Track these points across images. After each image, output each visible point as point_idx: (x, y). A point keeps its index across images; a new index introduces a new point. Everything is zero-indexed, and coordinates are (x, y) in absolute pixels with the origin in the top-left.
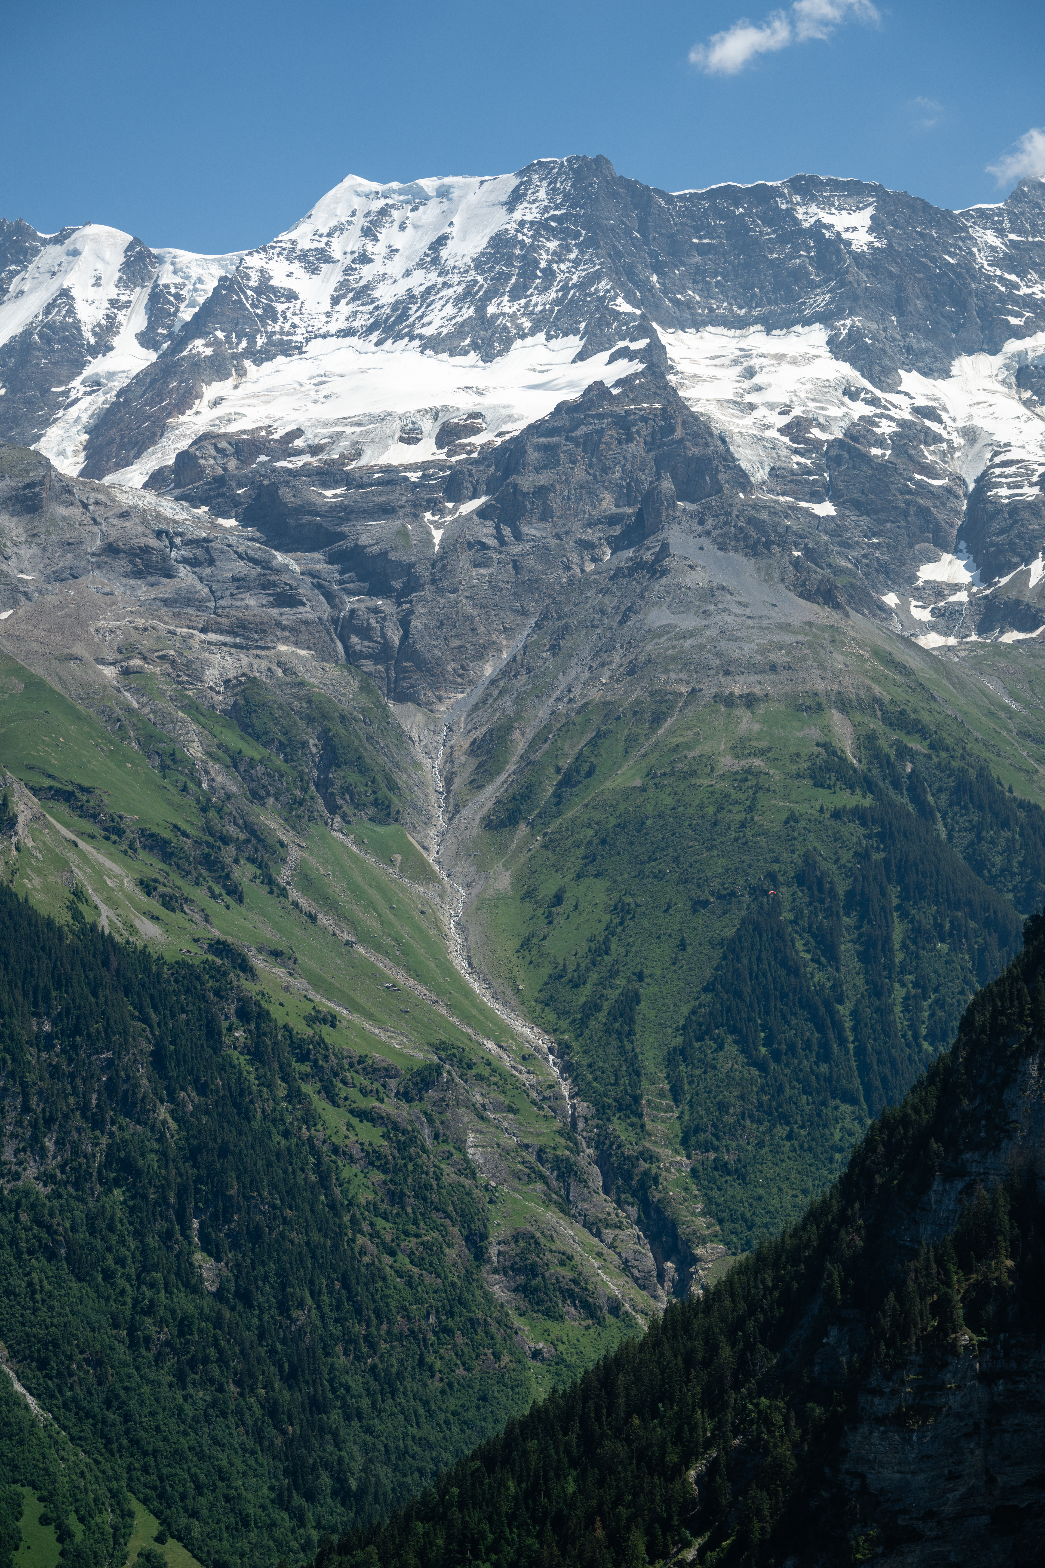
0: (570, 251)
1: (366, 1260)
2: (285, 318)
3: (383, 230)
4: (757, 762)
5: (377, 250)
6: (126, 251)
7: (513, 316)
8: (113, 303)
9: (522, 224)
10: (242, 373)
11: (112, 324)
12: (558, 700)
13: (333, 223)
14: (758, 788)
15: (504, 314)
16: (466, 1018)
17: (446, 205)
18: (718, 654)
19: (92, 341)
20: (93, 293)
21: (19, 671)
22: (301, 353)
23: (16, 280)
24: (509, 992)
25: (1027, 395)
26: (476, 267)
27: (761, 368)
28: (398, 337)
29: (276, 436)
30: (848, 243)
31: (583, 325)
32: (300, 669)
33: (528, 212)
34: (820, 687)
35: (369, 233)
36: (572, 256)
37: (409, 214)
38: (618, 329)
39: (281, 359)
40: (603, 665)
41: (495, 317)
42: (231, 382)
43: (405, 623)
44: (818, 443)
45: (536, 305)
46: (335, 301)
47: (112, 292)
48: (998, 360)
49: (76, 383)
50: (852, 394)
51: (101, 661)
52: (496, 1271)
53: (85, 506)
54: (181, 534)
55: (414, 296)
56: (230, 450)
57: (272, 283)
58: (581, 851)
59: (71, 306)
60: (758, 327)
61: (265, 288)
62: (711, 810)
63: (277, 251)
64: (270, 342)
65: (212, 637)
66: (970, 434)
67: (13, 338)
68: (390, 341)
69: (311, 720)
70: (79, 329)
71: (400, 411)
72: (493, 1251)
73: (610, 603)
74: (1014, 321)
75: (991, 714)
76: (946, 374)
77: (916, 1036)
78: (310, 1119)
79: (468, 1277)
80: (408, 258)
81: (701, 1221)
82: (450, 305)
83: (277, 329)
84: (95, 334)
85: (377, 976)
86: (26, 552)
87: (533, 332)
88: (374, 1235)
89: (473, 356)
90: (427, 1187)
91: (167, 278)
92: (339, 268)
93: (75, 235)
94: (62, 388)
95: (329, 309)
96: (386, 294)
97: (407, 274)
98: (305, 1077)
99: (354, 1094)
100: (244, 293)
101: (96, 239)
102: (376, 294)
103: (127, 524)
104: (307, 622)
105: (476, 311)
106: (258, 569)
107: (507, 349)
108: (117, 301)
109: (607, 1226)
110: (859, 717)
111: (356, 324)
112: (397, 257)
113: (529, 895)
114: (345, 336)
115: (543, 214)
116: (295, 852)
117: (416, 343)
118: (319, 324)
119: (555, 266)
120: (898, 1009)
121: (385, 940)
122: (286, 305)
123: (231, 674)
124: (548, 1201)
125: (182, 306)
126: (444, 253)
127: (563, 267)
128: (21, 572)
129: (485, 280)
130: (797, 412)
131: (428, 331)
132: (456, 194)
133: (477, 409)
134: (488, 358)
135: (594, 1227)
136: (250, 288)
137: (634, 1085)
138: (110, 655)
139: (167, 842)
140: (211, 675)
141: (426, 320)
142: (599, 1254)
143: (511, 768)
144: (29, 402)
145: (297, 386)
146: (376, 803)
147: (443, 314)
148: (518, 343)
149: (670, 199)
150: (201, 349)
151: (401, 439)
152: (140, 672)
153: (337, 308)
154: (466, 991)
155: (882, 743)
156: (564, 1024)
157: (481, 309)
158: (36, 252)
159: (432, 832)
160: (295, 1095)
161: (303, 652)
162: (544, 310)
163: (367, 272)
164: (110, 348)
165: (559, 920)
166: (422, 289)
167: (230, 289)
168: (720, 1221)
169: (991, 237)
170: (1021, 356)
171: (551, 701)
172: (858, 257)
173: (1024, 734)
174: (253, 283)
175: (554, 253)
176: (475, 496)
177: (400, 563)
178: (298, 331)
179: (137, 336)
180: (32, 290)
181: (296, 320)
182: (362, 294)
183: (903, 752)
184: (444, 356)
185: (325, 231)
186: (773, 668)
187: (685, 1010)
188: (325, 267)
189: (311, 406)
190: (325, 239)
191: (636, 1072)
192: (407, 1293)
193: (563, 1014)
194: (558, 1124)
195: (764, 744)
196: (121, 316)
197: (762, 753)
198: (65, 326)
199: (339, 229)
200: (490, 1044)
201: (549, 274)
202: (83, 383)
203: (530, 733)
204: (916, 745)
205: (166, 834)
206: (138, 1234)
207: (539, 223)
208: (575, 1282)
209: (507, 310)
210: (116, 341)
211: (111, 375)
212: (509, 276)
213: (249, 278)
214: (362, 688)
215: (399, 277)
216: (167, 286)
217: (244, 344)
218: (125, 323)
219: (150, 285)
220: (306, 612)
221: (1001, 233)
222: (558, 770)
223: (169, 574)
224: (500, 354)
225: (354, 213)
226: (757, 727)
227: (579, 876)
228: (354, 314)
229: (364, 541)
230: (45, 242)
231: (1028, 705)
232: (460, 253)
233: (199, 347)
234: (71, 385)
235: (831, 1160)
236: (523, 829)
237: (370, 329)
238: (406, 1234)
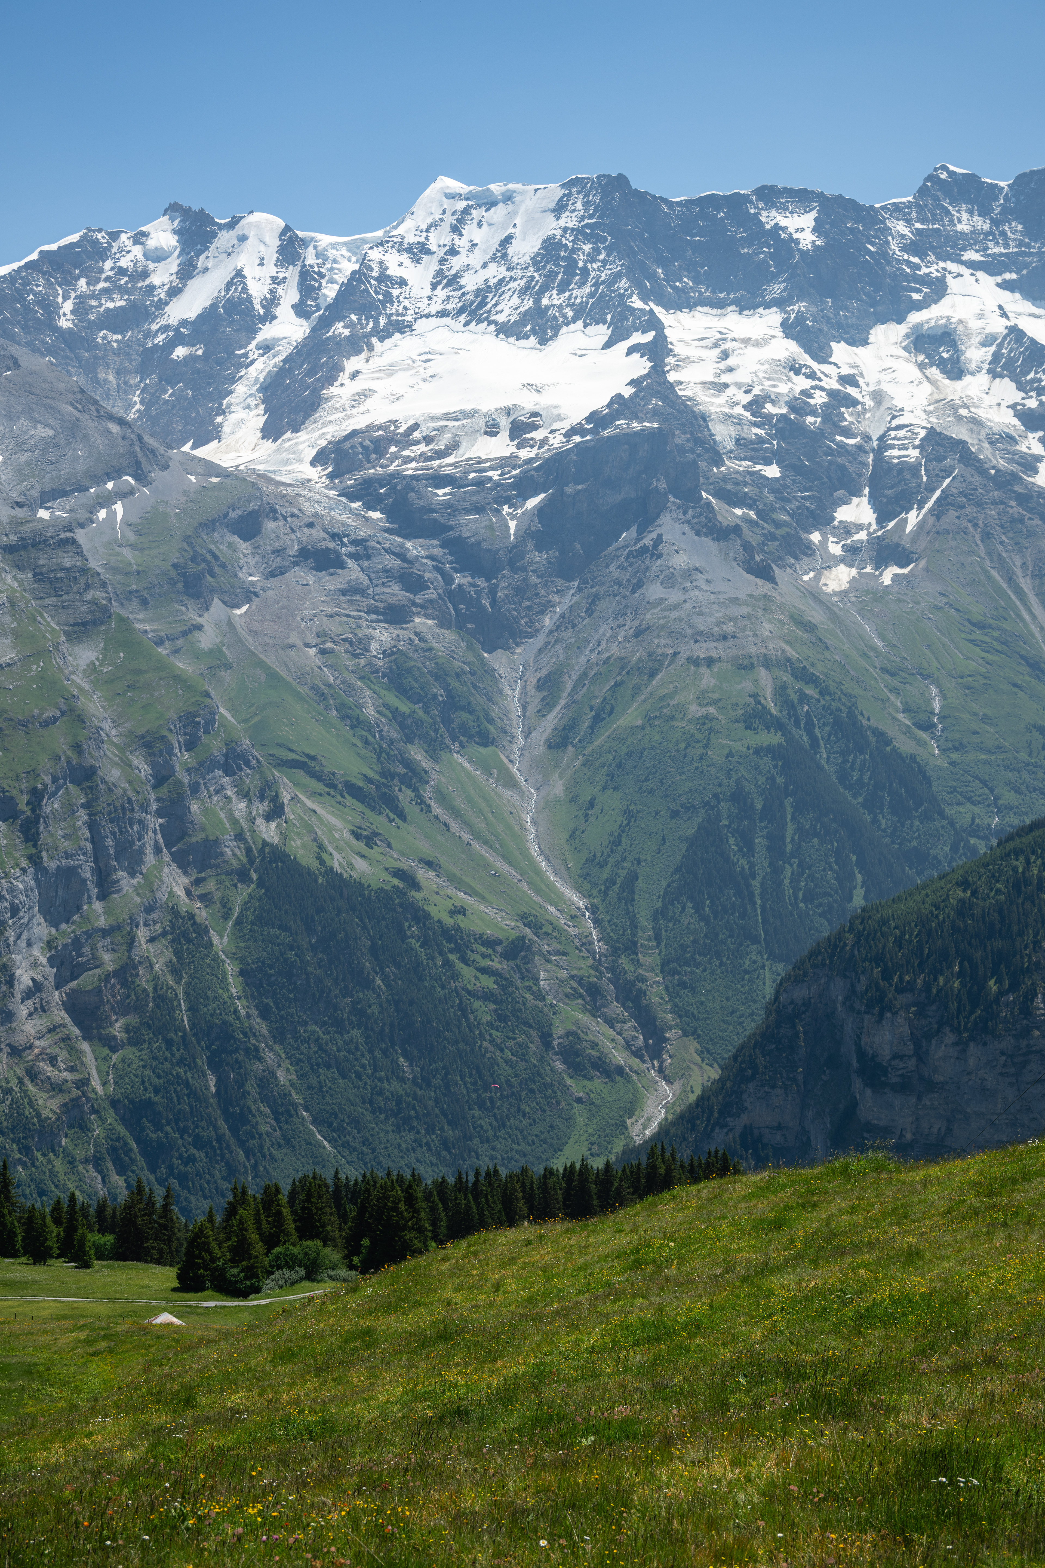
0: (600, 253)
1: (488, 1055)
2: (399, 302)
3: (466, 227)
4: (712, 710)
5: (462, 243)
6: (280, 235)
7: (560, 307)
8: (274, 279)
9: (565, 230)
10: (371, 348)
11: (275, 297)
12: (592, 651)
13: (429, 220)
14: (711, 730)
15: (553, 306)
16: (538, 891)
17: (510, 207)
18: (691, 626)
19: (261, 312)
20: (258, 272)
21: (261, 664)
22: (412, 331)
23: (202, 257)
24: (563, 869)
25: (921, 358)
26: (534, 265)
27: (734, 351)
28: (480, 321)
29: (401, 430)
30: (797, 242)
31: (609, 317)
32: (429, 636)
33: (570, 220)
34: (753, 650)
35: (456, 229)
36: (601, 257)
37: (484, 214)
38: (634, 322)
39: (397, 335)
40: (619, 627)
41: (548, 308)
42: (363, 355)
43: (492, 592)
44: (770, 416)
45: (576, 298)
46: (434, 287)
47: (273, 270)
48: (902, 329)
49: (252, 346)
50: (795, 369)
51: (307, 645)
52: (557, 1054)
53: (285, 519)
54: (347, 536)
55: (489, 287)
56: (371, 446)
57: (388, 272)
58: (604, 771)
59: (245, 284)
60: (733, 308)
61: (383, 277)
62: (682, 746)
63: (390, 244)
64: (389, 323)
65: (374, 616)
66: (878, 396)
67: (205, 310)
68: (474, 323)
69: (437, 678)
70: (251, 303)
71: (484, 408)
72: (555, 1043)
73: (625, 576)
74: (916, 296)
75: (865, 655)
76: (865, 342)
77: (796, 898)
78: (455, 976)
79: (542, 1059)
80: (485, 251)
81: (669, 1016)
82: (515, 296)
83: (394, 311)
84: (263, 306)
85: (486, 866)
86: (251, 561)
87: (574, 320)
88: (492, 1041)
89: (533, 341)
90: (520, 1011)
91: (311, 259)
92: (436, 258)
93: (243, 222)
94: (243, 351)
95: (429, 293)
96: (471, 282)
97: (485, 266)
98: (451, 951)
99: (478, 958)
100: (369, 282)
101: (257, 226)
102: (463, 282)
103: (313, 531)
104: (431, 601)
105: (534, 302)
106: (399, 562)
107: (556, 335)
108: (277, 278)
109: (618, 1022)
110: (777, 672)
111: (450, 307)
112: (477, 250)
113: (574, 800)
114: (442, 317)
115: (580, 222)
116: (434, 775)
117: (492, 328)
118: (423, 306)
119: (589, 265)
120: (787, 882)
121: (489, 837)
122: (399, 290)
123: (387, 646)
124: (584, 1010)
125: (324, 282)
126: (510, 251)
127: (595, 266)
128: (251, 575)
129: (540, 276)
130: (756, 391)
131: (501, 318)
132: (518, 199)
133: (536, 409)
134: (543, 342)
135: (610, 1022)
136: (373, 278)
137: (634, 935)
138: (312, 640)
139: (360, 789)
140: (374, 647)
141: (499, 308)
142: (613, 1040)
143: (563, 702)
144: (219, 363)
145: (410, 362)
146: (479, 733)
147: (511, 304)
148: (564, 329)
149: (670, 204)
150: (341, 330)
151: (486, 433)
152: (332, 651)
153: (435, 292)
154: (537, 871)
155: (790, 691)
156: (595, 892)
157: (537, 301)
158: (214, 235)
159: (515, 748)
160: (447, 964)
161: (430, 622)
162: (582, 302)
163: (456, 263)
164: (274, 317)
165: (592, 819)
166: (495, 280)
167: (360, 281)
168: (680, 1016)
169: (901, 227)
170: (917, 327)
171: (587, 652)
172: (804, 253)
173: (884, 670)
174: (375, 274)
175: (588, 255)
176: (535, 494)
177: (489, 550)
178: (409, 312)
179: (293, 306)
180: (215, 266)
181: (406, 303)
182: (453, 281)
183: (803, 698)
184: (512, 340)
185: (424, 227)
186: (725, 638)
187: (664, 883)
188: (426, 258)
189: (421, 383)
190: (424, 234)
191: (634, 926)
192: (510, 1072)
193: (594, 885)
194: (591, 961)
195: (716, 696)
196: (280, 291)
197: (714, 703)
198: (241, 301)
199: (434, 225)
200: (552, 909)
201: (585, 272)
202: (258, 347)
203: (575, 677)
204: (810, 691)
205: (360, 783)
206: (371, 1051)
207: (577, 229)
208: (599, 1058)
209: (556, 302)
210: (278, 311)
211: (276, 341)
212: (557, 274)
213: (372, 270)
214: (468, 647)
215: (478, 268)
216: (312, 266)
217: (371, 325)
218: (283, 295)
219: (299, 263)
220: (431, 594)
221: (909, 222)
222: (591, 709)
223: (342, 566)
224: (551, 338)
225: (444, 212)
226: (713, 682)
227: (604, 788)
228: (448, 298)
229: (465, 534)
230: (221, 227)
231: (890, 645)
232: (522, 252)
233: (340, 329)
234: (249, 348)
235: (743, 979)
236: (570, 750)
237: (460, 312)
238: (509, 1038)
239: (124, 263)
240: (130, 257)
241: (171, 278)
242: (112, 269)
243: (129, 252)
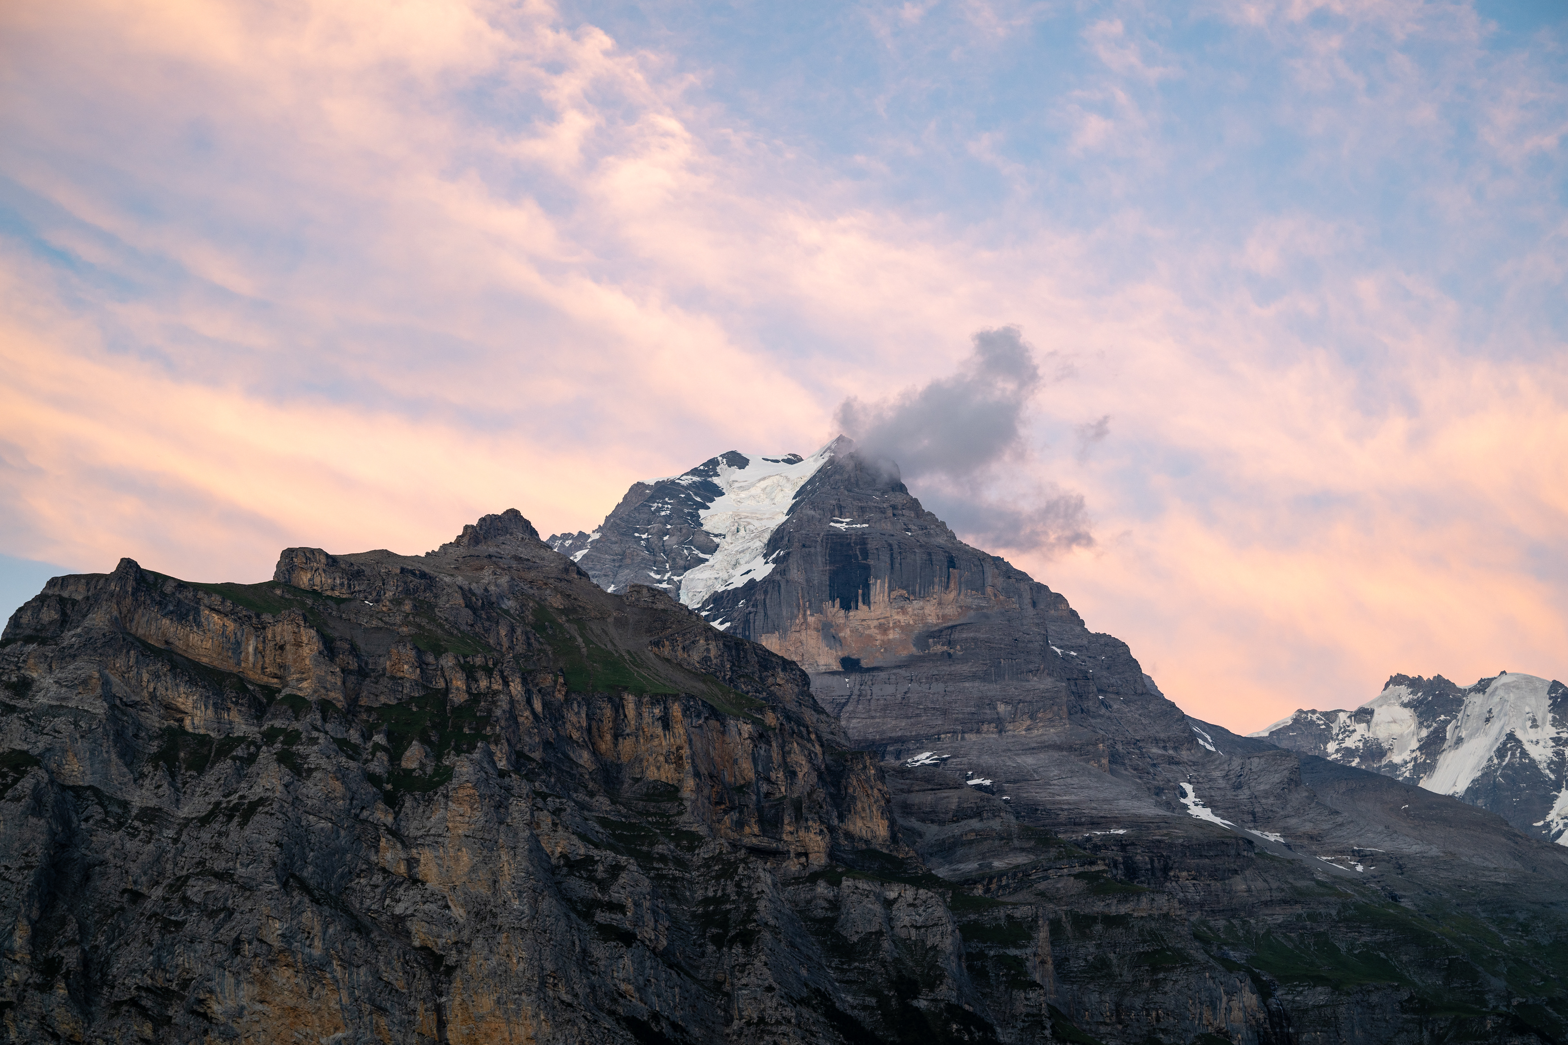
6: (1549, 693)
8: (1557, 740)
19: (1552, 777)
20: (1533, 734)
23: (1449, 728)
47: (1552, 732)
49: (1553, 817)
59: (1522, 748)
67: (1475, 781)
70: (1536, 767)
84: (1552, 771)
94: (1542, 823)
108: (1559, 739)
158: (1460, 702)
180: (1471, 736)
198: (1523, 766)
202: (1558, 815)
234: (1549, 818)
239: (1350, 743)
240: (1356, 736)
241: (1414, 755)
242: (1337, 751)
243: (1355, 731)
